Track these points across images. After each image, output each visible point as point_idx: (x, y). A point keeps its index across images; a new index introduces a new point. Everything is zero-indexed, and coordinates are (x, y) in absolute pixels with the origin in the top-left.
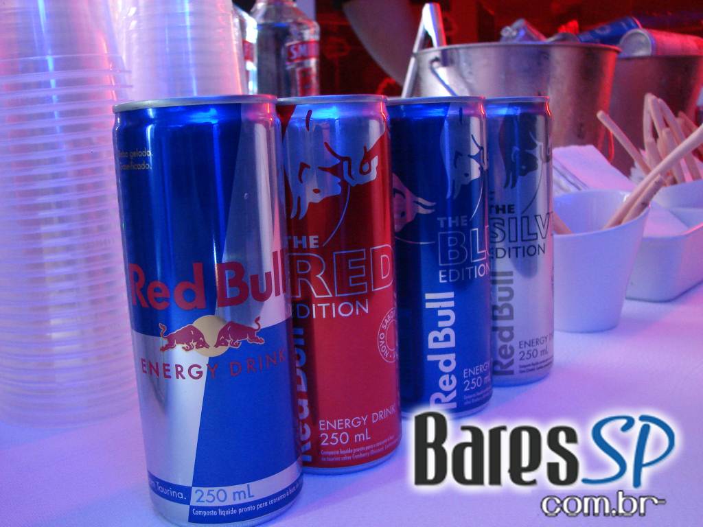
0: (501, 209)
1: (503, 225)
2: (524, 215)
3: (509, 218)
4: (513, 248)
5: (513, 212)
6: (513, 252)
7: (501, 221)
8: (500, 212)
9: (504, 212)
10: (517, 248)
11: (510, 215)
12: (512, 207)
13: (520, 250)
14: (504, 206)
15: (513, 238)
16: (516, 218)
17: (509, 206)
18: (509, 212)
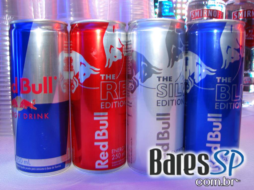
0: (165, 79)
1: (166, 87)
2: (176, 82)
3: (169, 84)
4: (171, 100)
5: (171, 81)
6: (171, 102)
7: (165, 86)
8: (165, 80)
9: (167, 81)
10: (172, 101)
11: (170, 82)
12: (171, 78)
13: (174, 102)
14: (167, 77)
15: (171, 95)
16: (173, 84)
17: (170, 77)
18: (170, 80)
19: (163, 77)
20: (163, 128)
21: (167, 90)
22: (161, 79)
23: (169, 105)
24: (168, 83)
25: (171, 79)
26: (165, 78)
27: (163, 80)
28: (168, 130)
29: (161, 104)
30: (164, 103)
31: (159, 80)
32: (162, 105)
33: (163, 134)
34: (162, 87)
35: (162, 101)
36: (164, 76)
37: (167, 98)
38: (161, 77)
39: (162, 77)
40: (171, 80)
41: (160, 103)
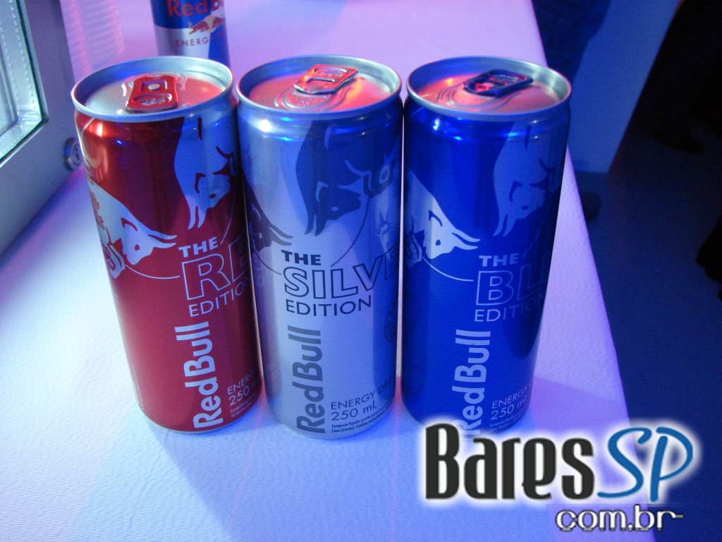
19: (297, 255)
20: (305, 357)
21: (309, 282)
22: (292, 258)
23: (315, 314)
24: (309, 268)
25: (319, 260)
26: (301, 256)
27: (297, 261)
28: (318, 363)
29: (295, 309)
30: (303, 309)
31: (287, 259)
32: (298, 312)
33: (306, 368)
34: (295, 276)
35: (298, 303)
36: (297, 252)
37: (309, 300)
38: (291, 253)
39: (293, 255)
40: (317, 262)
41: (293, 307)
